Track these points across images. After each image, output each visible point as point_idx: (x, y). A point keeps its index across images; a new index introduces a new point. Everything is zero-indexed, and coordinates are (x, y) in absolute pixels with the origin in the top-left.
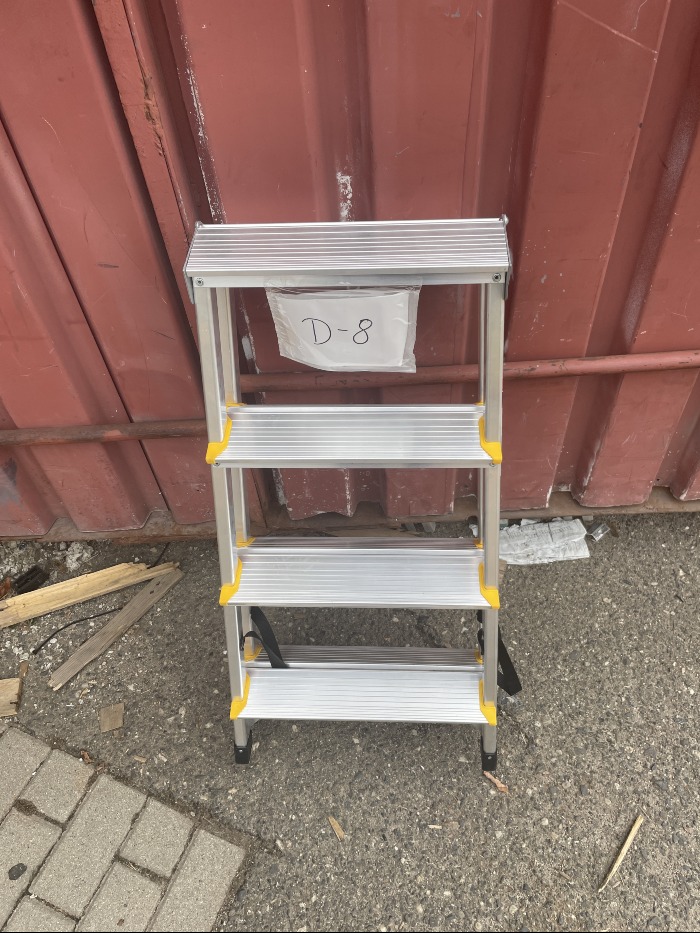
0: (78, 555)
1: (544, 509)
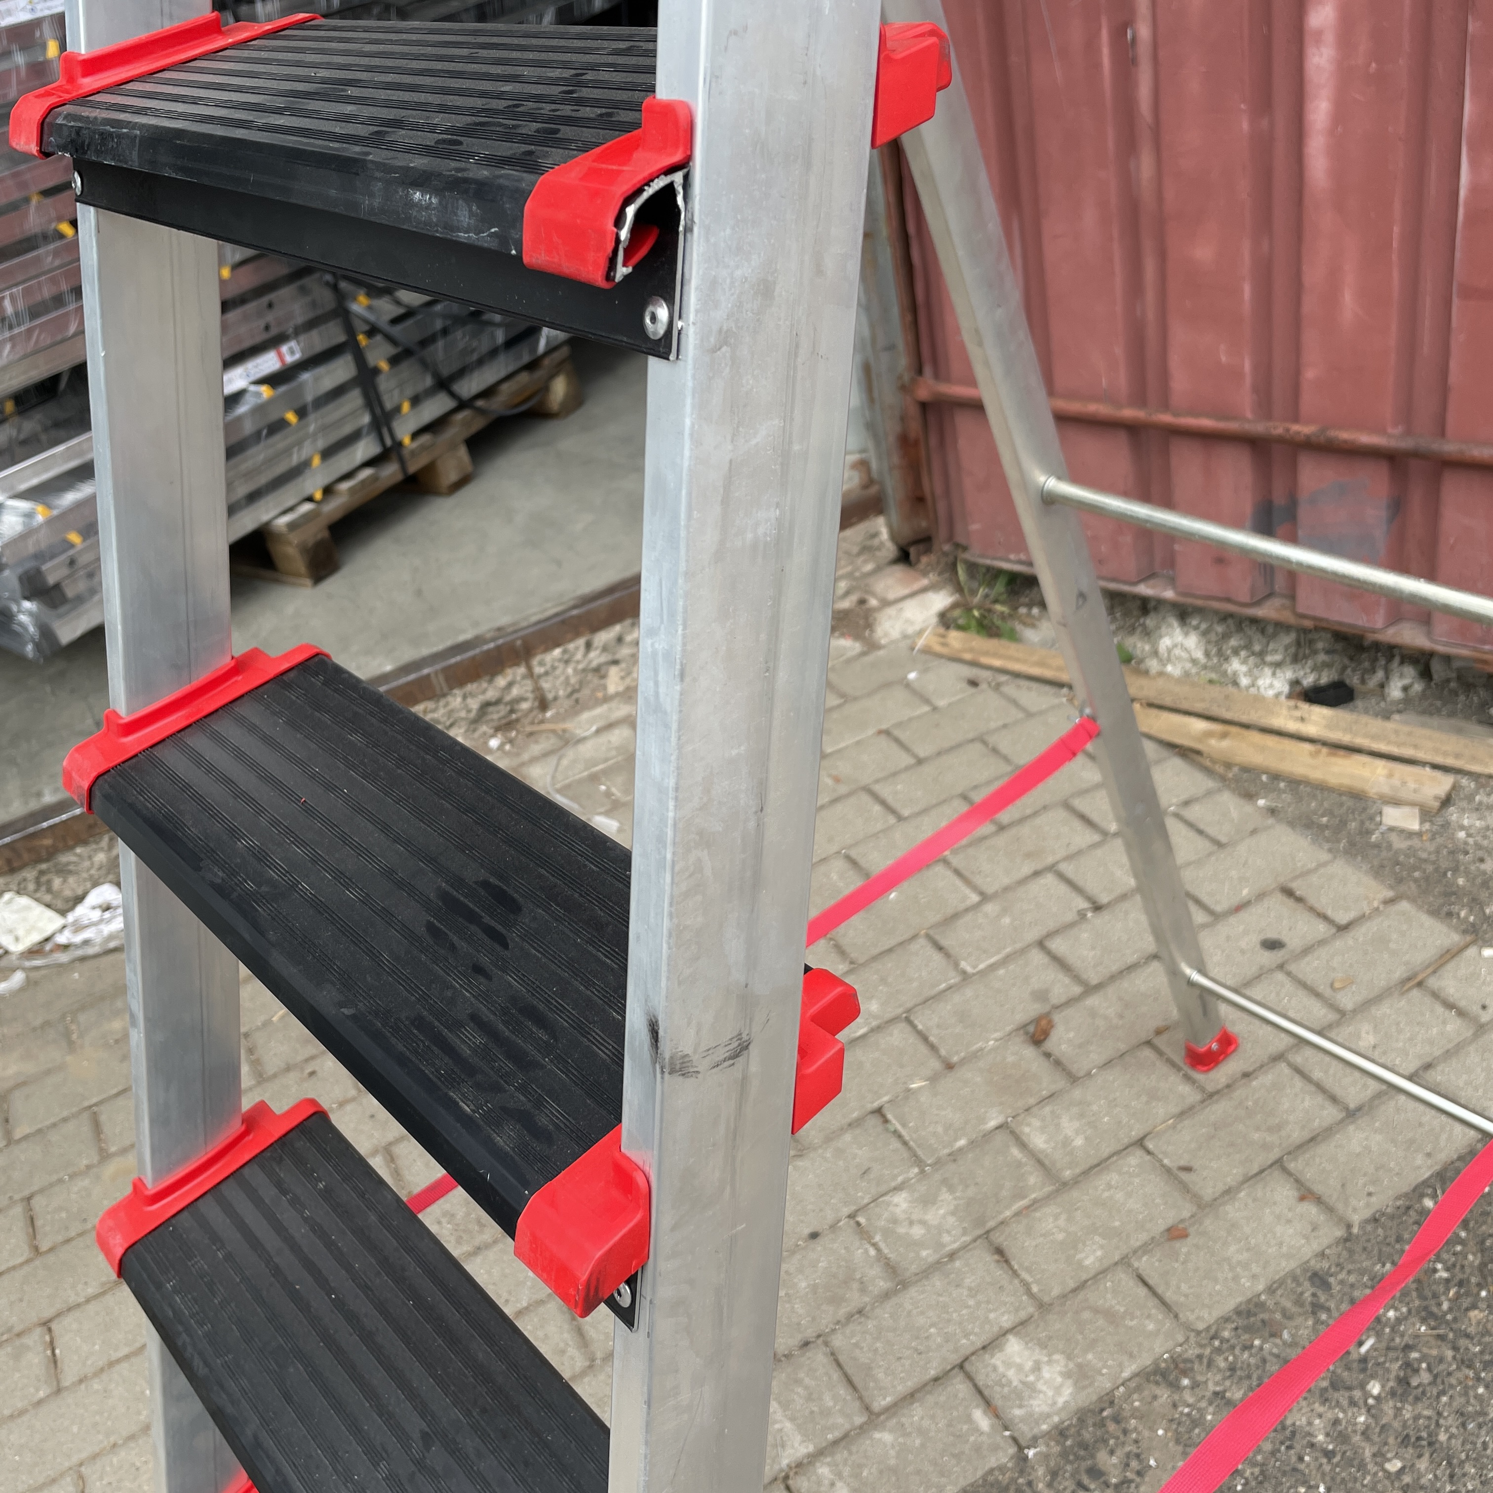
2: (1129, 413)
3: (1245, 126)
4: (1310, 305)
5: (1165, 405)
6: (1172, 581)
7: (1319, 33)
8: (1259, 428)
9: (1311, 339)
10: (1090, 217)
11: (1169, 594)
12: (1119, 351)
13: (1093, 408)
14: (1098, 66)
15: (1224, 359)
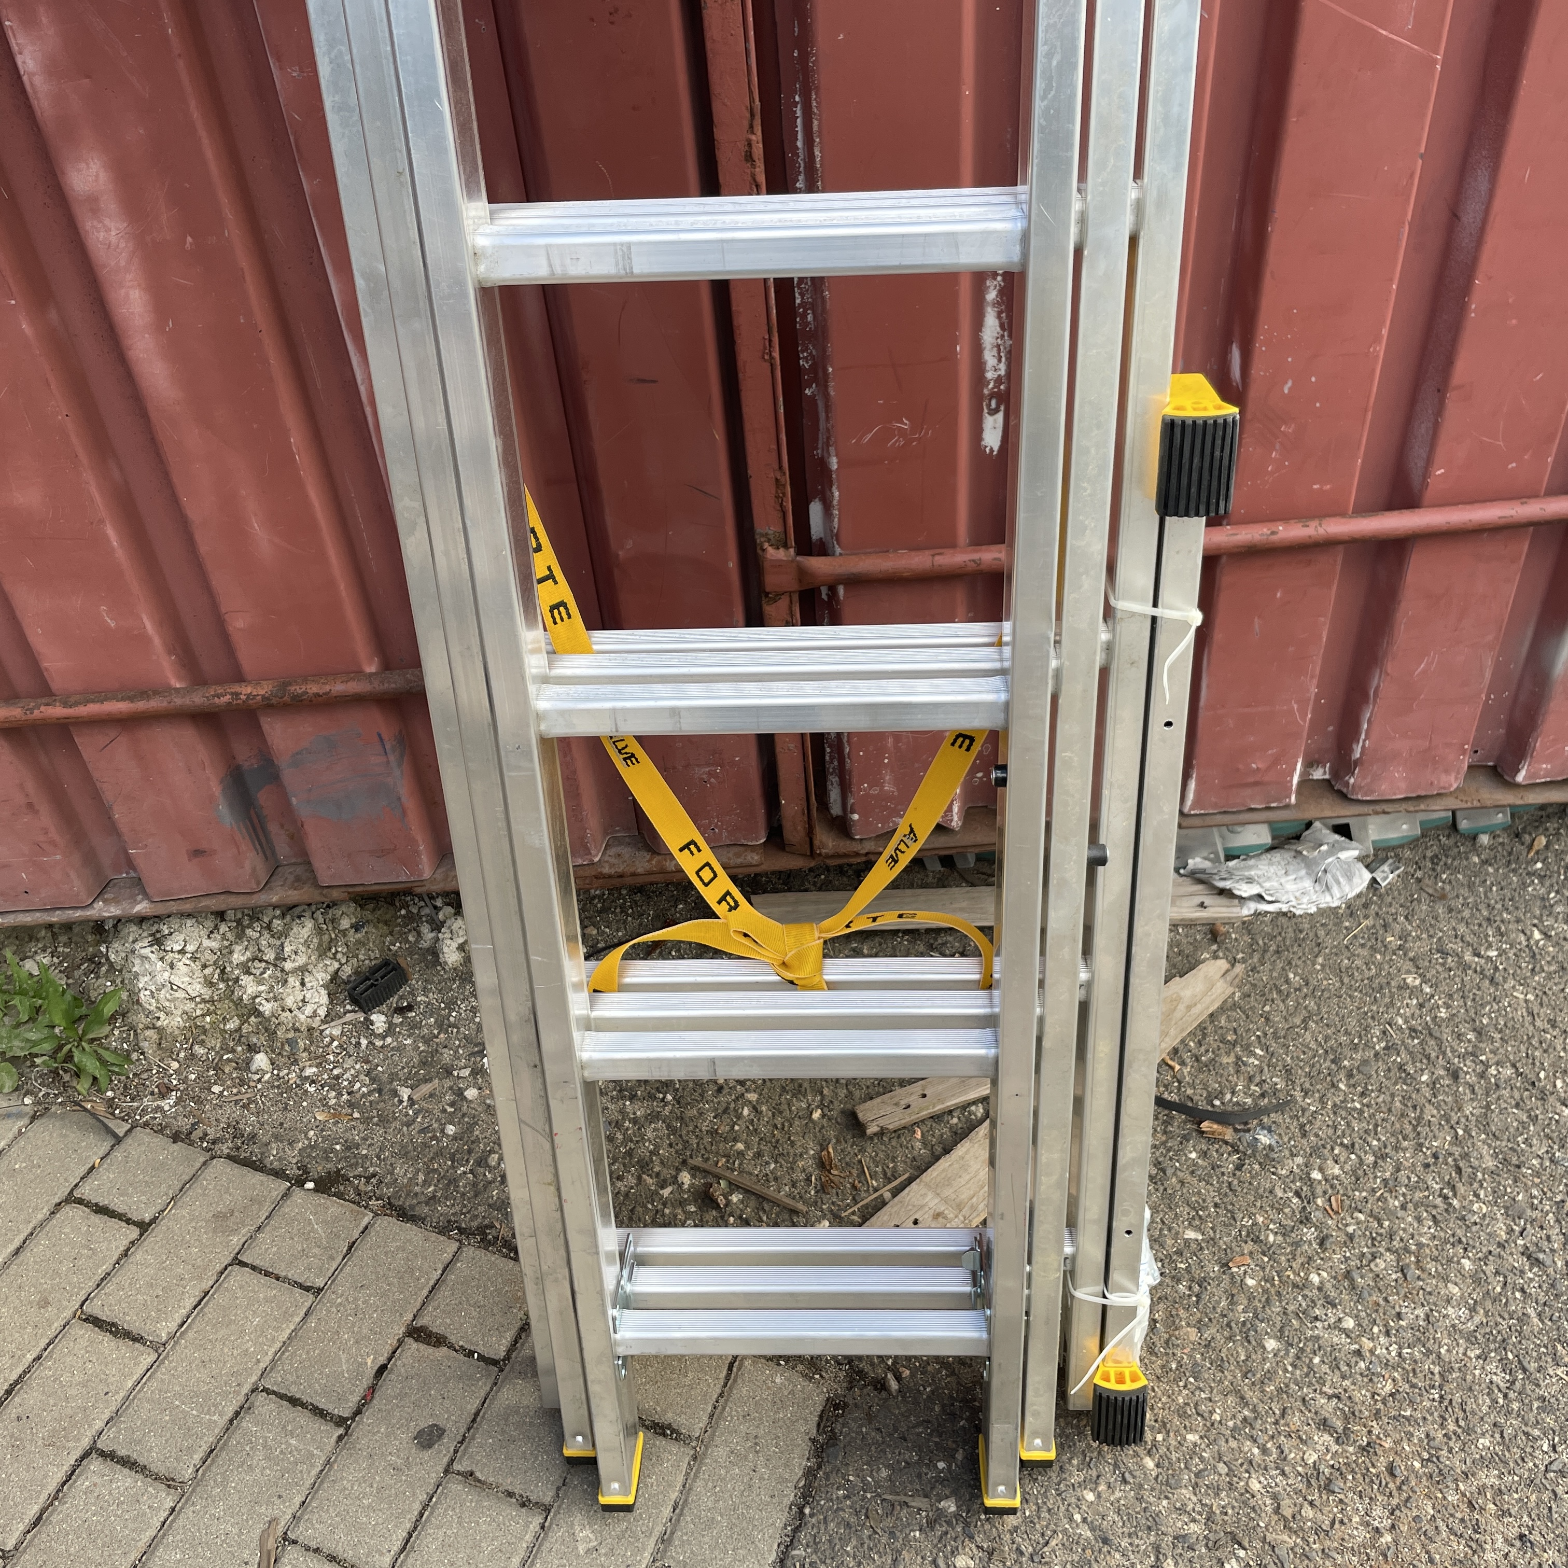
4: (206, 543)
6: (141, 886)
7: (92, 200)
11: (141, 907)
15: (111, 623)
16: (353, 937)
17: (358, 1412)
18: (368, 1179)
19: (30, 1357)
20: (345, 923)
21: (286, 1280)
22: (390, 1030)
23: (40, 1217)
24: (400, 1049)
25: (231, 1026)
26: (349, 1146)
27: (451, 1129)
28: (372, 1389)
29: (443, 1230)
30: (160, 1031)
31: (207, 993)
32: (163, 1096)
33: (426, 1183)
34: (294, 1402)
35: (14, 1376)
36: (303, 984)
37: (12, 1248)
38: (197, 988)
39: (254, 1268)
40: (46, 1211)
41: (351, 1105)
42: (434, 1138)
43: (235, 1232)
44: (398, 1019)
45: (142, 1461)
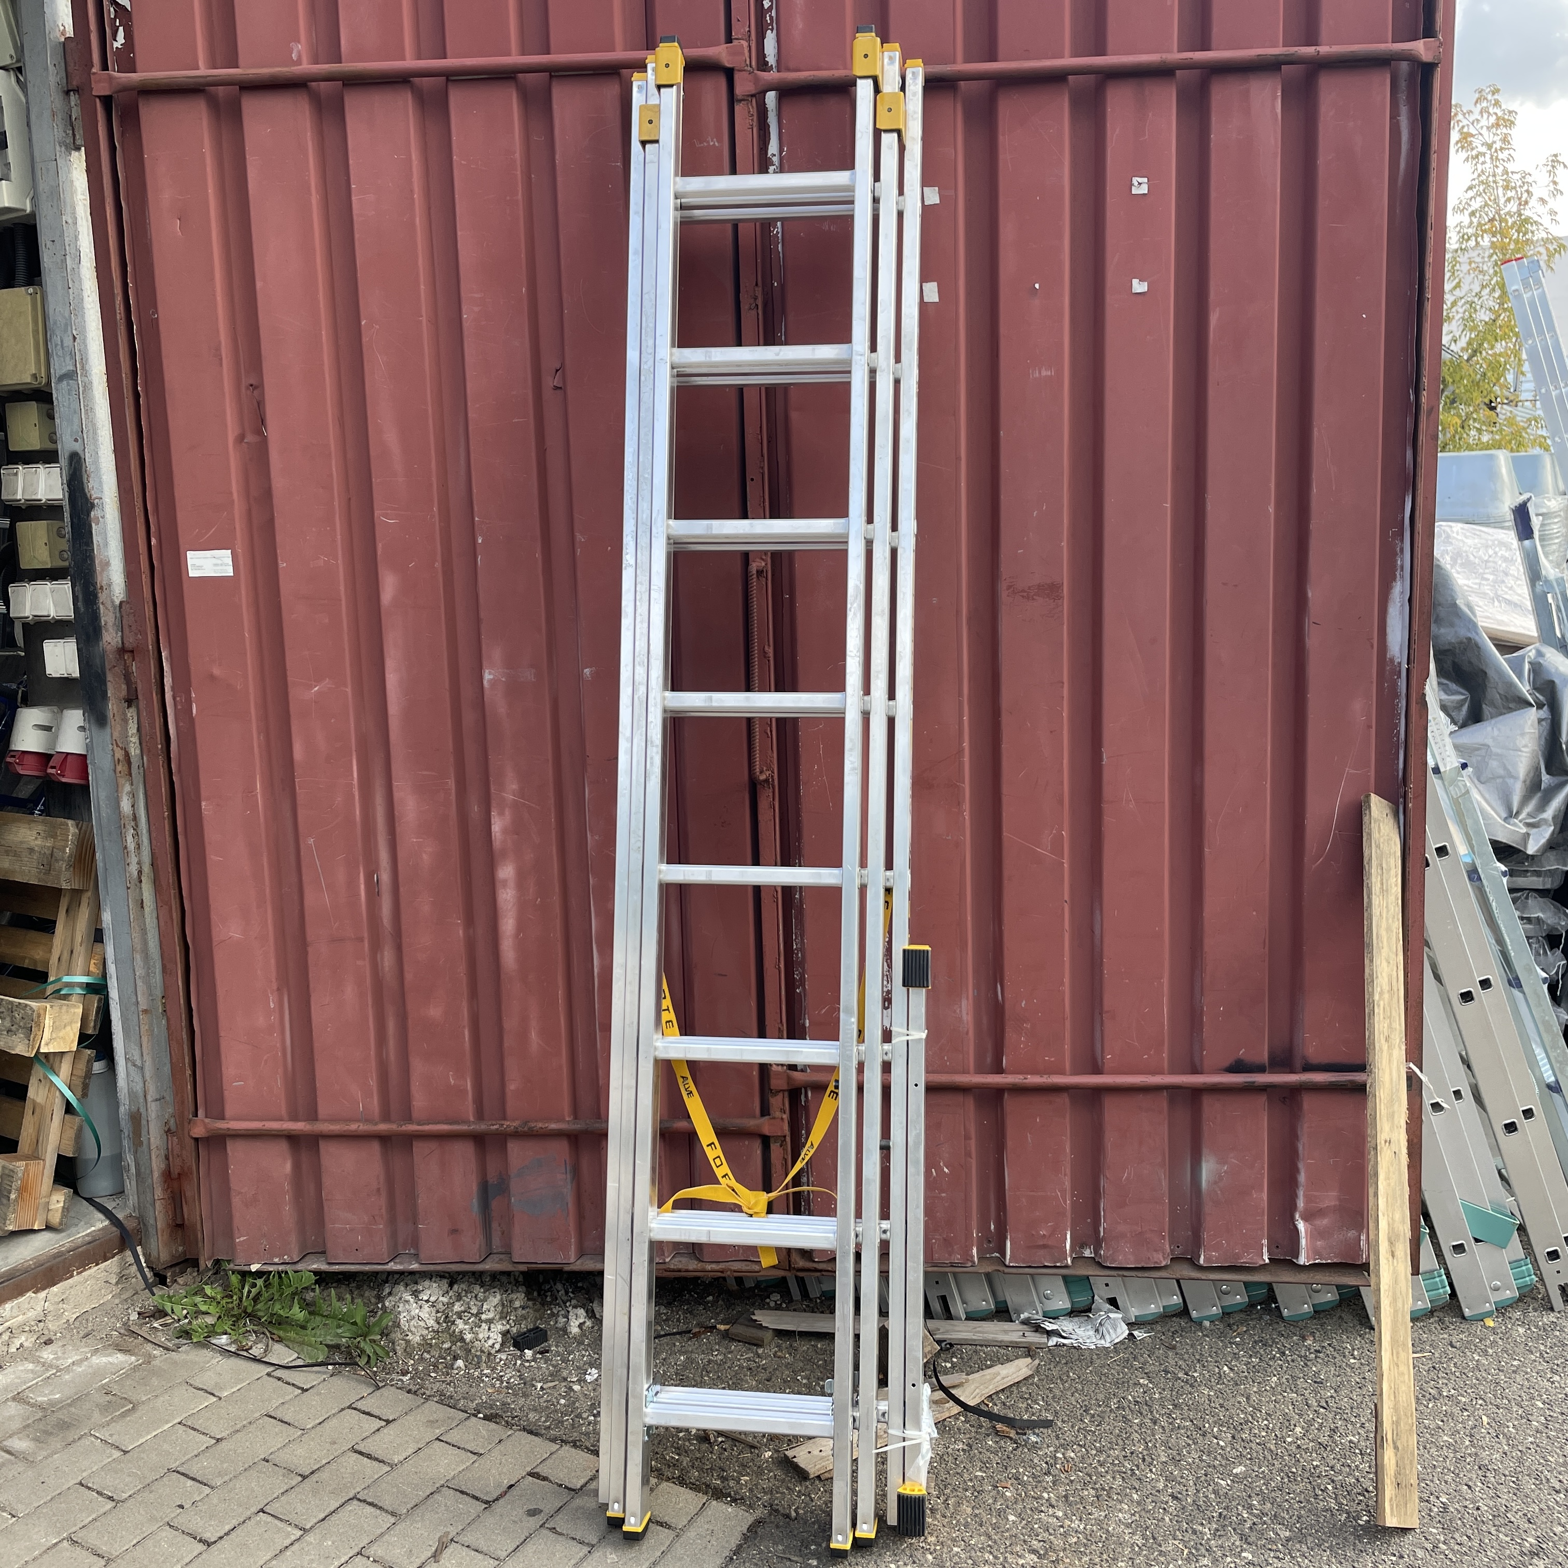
0: (581, 1321)
1: (1066, 1267)
2: (383, 1127)
3: (461, 932)
4: (508, 1042)
5: (409, 1119)
6: (416, 1256)
7: (505, 883)
8: (482, 1127)
9: (511, 1064)
10: (350, 992)
11: (415, 1266)
12: (373, 1083)
13: (353, 1127)
14: (358, 895)
15: (452, 1082)
16: (520, 1312)
17: (497, 1499)
18: (513, 1418)
19: (324, 1462)
20: (517, 1304)
21: (464, 1449)
22: (534, 1360)
23: (333, 1412)
24: (539, 1368)
25: (446, 1346)
26: (503, 1404)
27: (563, 1401)
28: (506, 1493)
29: (553, 1440)
30: (408, 1342)
31: (436, 1327)
32: (404, 1374)
33: (545, 1422)
34: (462, 1492)
35: (315, 1468)
36: (489, 1329)
37: (318, 1421)
38: (431, 1323)
39: (446, 1442)
40: (336, 1410)
41: (507, 1388)
42: (553, 1404)
43: (438, 1428)
44: (539, 1356)
45: (380, 1504)
